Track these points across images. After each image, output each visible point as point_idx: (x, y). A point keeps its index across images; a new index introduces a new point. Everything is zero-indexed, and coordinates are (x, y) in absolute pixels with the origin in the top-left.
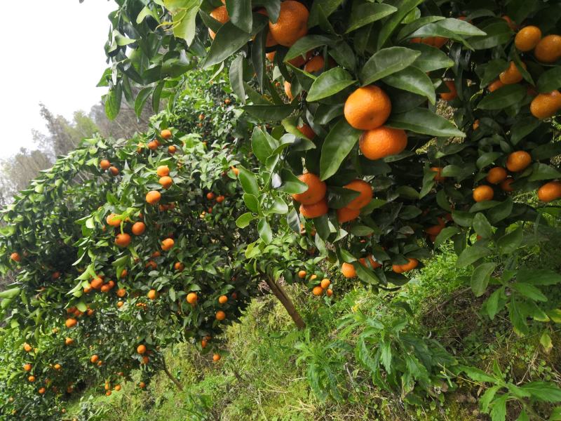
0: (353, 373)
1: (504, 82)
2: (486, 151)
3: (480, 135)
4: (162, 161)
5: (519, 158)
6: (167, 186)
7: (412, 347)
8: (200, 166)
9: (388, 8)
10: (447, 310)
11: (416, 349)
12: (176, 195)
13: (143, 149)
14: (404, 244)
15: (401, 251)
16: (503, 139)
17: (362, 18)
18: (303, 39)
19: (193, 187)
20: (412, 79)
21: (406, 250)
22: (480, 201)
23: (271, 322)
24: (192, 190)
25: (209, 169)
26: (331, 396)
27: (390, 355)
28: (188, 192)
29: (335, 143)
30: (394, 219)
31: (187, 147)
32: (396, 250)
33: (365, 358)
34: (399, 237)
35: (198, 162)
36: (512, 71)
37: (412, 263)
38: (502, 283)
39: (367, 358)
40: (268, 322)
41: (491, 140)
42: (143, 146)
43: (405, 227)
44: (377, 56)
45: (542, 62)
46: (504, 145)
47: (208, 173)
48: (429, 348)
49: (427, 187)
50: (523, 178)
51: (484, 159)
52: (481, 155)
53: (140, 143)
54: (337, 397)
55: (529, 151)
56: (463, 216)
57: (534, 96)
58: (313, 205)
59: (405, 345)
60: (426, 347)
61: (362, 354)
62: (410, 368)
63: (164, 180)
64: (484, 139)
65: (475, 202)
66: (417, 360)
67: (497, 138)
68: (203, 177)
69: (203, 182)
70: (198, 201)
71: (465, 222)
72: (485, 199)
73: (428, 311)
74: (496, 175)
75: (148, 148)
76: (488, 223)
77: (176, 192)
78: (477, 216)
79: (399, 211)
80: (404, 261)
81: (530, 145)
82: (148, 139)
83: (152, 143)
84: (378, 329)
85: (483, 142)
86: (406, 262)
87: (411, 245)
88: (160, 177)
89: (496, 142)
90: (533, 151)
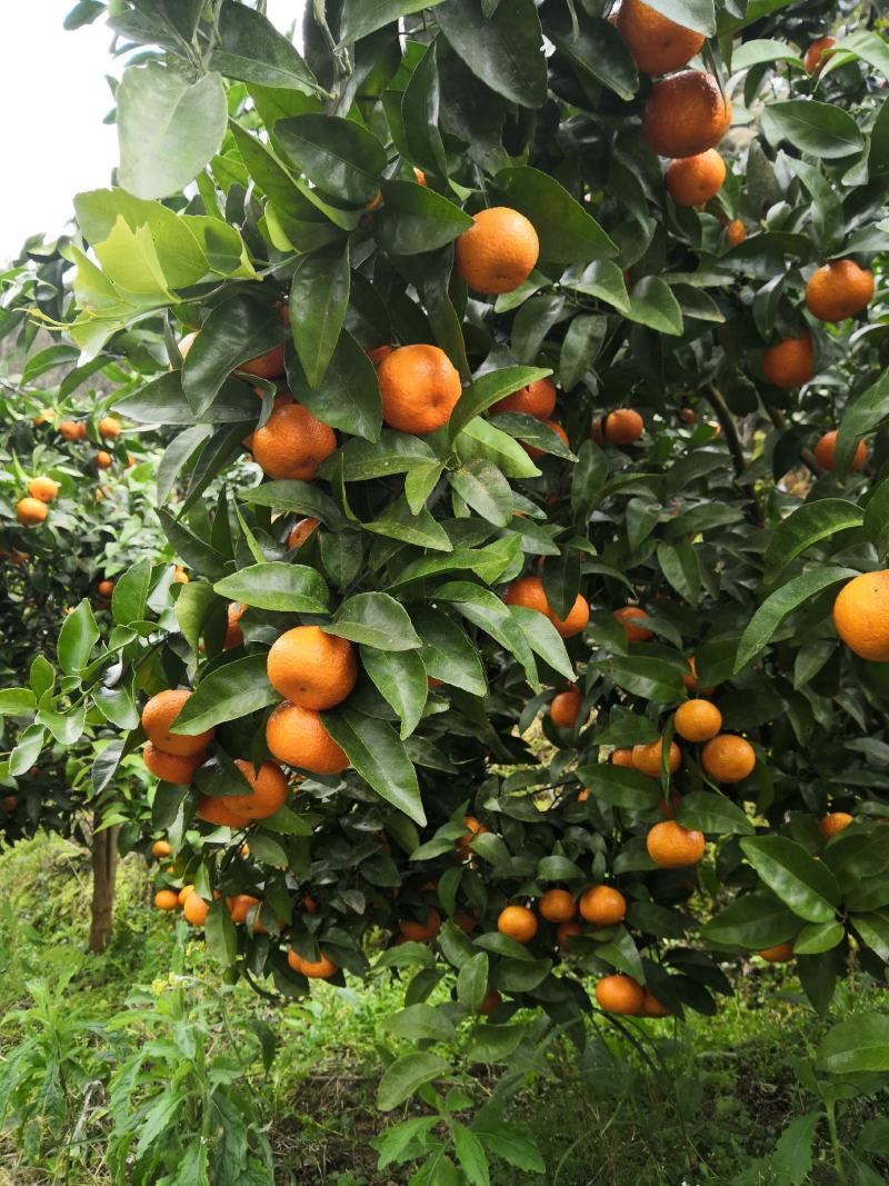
0: (96, 1109)
1: (635, 761)
2: (567, 853)
3: (580, 816)
4: (61, 469)
5: (605, 902)
6: (29, 519)
7: (221, 1131)
8: (126, 524)
9: (442, 537)
10: (357, 1094)
11: (224, 1139)
12: (39, 546)
13: (45, 425)
14: (334, 921)
15: (321, 930)
16: (605, 849)
17: (401, 522)
18: (297, 484)
19: (89, 551)
20: (403, 673)
21: (331, 934)
22: (503, 934)
23: (66, 896)
24: (81, 556)
25: (134, 541)
26: (20, 1132)
27: (166, 1120)
28: (71, 554)
29: (232, 684)
30: (351, 865)
31: (133, 476)
32: (314, 923)
33: (121, 1095)
34: (335, 904)
35: (127, 516)
36: (656, 755)
37: (324, 965)
38: (440, 1109)
39: (124, 1100)
40: (58, 892)
41: (588, 838)
42: (50, 420)
43: (357, 893)
44: (375, 597)
45: (706, 773)
46: (599, 862)
47: (126, 548)
48: (249, 1152)
49: (435, 846)
50: (592, 941)
51: (556, 865)
52: (556, 854)
53: (51, 410)
54: (32, 1141)
55: (629, 900)
56: (458, 940)
57: (665, 819)
58: (170, 755)
59: (211, 1118)
60: (245, 1146)
61: (120, 1084)
62: (185, 1170)
63: (33, 505)
64: (581, 829)
65: (497, 930)
66: (207, 1163)
67: (598, 843)
68: (111, 548)
69: (105, 558)
70: (76, 583)
71: (456, 954)
72: (513, 937)
73: (324, 1074)
74: (558, 904)
75: (56, 429)
76: (486, 982)
77: (40, 542)
78: (480, 955)
79: (368, 855)
80: (311, 954)
81: (640, 890)
82: (71, 413)
83: (72, 426)
84: (182, 1054)
85: (576, 833)
86: (314, 957)
87: (343, 933)
88: (30, 494)
89: (592, 847)
90: (635, 904)
